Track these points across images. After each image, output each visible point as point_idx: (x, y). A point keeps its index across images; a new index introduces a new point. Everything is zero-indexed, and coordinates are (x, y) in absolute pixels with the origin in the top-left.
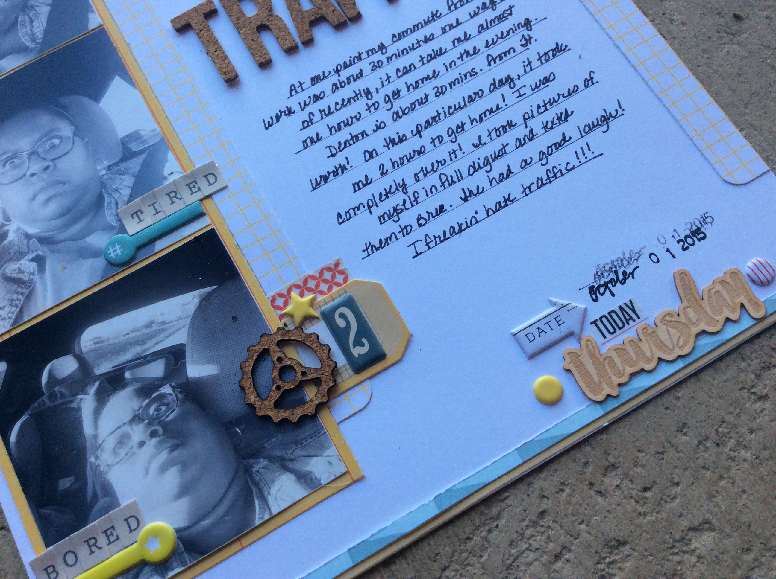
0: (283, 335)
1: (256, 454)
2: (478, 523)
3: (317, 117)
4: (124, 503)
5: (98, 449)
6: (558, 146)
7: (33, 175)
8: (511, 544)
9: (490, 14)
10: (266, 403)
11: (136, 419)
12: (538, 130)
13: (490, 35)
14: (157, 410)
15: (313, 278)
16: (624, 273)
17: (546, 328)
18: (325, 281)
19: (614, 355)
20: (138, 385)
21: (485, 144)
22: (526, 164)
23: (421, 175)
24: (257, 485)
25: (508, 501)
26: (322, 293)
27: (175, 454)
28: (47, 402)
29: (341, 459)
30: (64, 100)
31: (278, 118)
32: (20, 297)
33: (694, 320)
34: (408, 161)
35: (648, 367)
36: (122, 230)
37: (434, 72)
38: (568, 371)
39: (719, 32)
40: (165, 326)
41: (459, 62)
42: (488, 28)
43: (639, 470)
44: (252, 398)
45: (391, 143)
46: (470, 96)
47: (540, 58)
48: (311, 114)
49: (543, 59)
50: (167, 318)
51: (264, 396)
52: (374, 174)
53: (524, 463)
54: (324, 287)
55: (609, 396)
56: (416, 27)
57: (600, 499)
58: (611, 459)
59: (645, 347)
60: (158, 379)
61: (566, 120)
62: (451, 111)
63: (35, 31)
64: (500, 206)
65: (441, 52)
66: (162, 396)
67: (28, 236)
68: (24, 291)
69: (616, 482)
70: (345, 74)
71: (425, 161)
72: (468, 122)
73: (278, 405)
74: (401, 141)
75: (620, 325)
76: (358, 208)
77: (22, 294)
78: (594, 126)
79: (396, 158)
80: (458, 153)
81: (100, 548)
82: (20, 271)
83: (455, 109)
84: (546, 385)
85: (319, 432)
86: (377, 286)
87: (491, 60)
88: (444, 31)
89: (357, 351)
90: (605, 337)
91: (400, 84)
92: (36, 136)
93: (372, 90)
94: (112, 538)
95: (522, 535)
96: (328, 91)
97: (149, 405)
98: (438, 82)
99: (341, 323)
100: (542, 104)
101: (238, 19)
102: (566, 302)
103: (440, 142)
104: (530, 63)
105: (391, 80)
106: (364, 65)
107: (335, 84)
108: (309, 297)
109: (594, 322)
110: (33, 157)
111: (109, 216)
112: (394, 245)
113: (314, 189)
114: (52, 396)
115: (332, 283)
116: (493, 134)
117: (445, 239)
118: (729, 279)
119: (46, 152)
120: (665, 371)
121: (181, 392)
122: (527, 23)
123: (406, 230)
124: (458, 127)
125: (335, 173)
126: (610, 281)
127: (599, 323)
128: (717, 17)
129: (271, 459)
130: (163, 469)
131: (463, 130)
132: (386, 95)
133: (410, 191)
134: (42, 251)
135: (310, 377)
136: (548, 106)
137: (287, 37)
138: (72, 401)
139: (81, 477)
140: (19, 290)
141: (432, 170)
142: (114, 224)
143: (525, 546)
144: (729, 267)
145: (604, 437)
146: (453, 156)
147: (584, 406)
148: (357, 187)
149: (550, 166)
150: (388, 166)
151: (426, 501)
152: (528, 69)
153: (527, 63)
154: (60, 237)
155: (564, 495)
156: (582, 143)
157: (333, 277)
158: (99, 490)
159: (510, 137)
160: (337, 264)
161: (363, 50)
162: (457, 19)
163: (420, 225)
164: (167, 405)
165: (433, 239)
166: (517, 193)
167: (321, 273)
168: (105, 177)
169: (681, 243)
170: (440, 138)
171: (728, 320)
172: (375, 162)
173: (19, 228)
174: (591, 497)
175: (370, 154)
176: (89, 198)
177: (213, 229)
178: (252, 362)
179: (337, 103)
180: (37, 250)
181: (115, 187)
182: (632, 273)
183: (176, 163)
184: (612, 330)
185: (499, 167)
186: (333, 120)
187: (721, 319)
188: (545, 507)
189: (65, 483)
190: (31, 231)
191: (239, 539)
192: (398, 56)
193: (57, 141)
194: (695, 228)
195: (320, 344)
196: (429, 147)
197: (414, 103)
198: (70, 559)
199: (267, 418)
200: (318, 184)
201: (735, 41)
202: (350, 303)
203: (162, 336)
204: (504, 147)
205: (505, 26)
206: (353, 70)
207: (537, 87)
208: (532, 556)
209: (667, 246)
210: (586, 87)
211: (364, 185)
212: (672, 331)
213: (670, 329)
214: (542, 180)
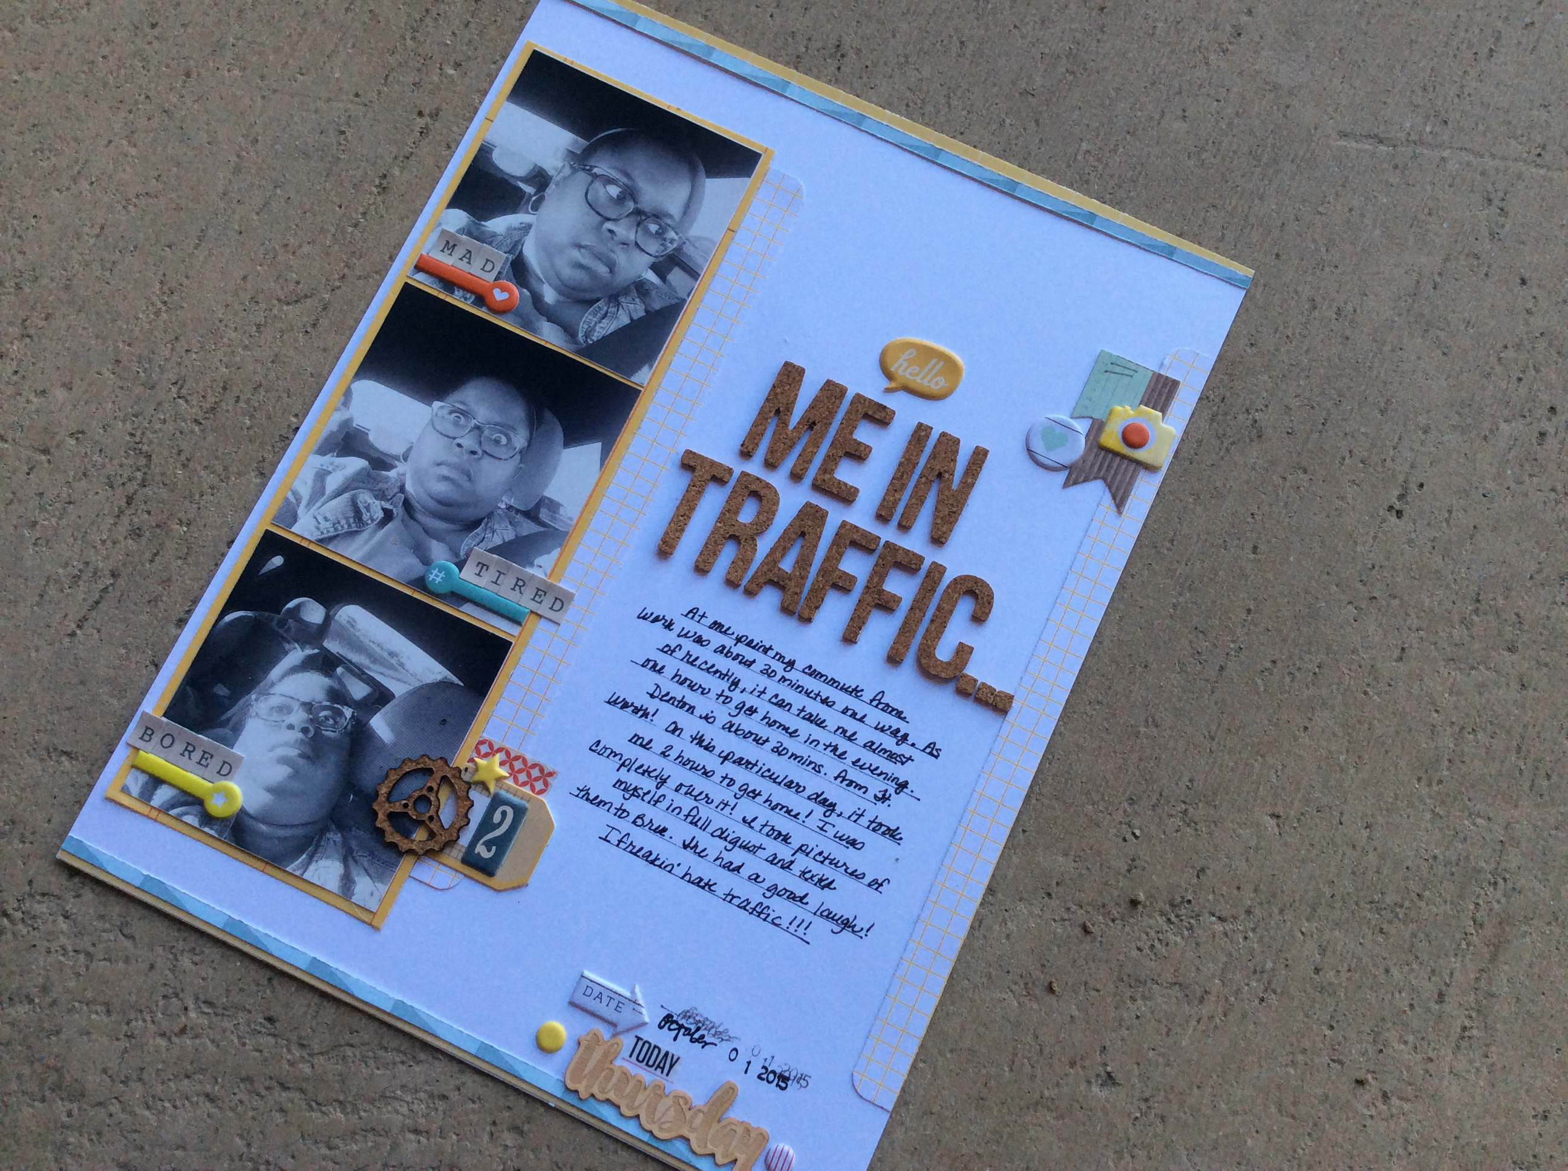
0: (454, 776)
1: (342, 827)
2: (402, 1049)
3: (680, 654)
4: (237, 750)
5: (264, 694)
6: (792, 897)
7: (459, 445)
8: (403, 1087)
9: (889, 743)
10: (387, 805)
11: (308, 706)
12: (796, 868)
13: (868, 758)
14: (327, 718)
15: (525, 761)
16: (703, 1036)
17: (605, 1000)
18: (529, 775)
19: (617, 1074)
20: (336, 686)
21: (752, 828)
22: (755, 878)
23: (684, 790)
24: (318, 846)
25: (437, 1063)
26: (516, 780)
27: (301, 761)
28: (274, 623)
29: (381, 901)
30: (548, 415)
31: (656, 620)
32: (346, 526)
33: (694, 1126)
34: (691, 768)
35: (625, 1111)
36: (460, 565)
37: (796, 731)
38: (579, 1043)
39: (1021, 976)
40: (399, 668)
41: (821, 747)
42: (874, 751)
43: (532, 1157)
44: (384, 790)
45: (699, 740)
46: (792, 782)
47: (872, 822)
48: (680, 646)
49: (874, 825)
50: (408, 665)
51: (392, 799)
52: (658, 747)
53: (475, 1056)
54: (522, 777)
55: (576, 1092)
56: (833, 682)
57: (486, 1138)
58: (526, 1128)
59: (641, 1097)
60: (352, 699)
61: (823, 888)
62: (767, 774)
63: (597, 328)
64: (698, 883)
65: (820, 724)
66: (340, 714)
67: (402, 489)
68: (353, 525)
69: (509, 1143)
70: (741, 649)
71: (700, 784)
72: (764, 798)
73: (391, 816)
74: (706, 748)
75: (651, 1063)
76: (616, 755)
77: (349, 526)
78: (832, 918)
79: (686, 756)
80: (728, 809)
81: (190, 758)
82: (368, 508)
83: (770, 777)
84: (554, 1033)
85: (392, 866)
86: (550, 825)
87: (841, 777)
88: (844, 712)
89: (481, 849)
90: (631, 1056)
91: (763, 707)
92: (497, 419)
93: (741, 686)
94: (203, 762)
95: (416, 1091)
96: (713, 646)
97: (325, 708)
98: (787, 742)
99: (497, 817)
100: (825, 854)
101: (729, 511)
102: (641, 1002)
103: (728, 785)
104: (862, 815)
105: (762, 696)
106: (762, 660)
107: (724, 647)
108: (503, 772)
109: (639, 1039)
110: (476, 432)
111: (468, 542)
112: (601, 811)
113: (609, 702)
114: (282, 623)
115: (530, 782)
116: (767, 829)
117: (635, 854)
118: (753, 1135)
119: (489, 439)
120: (631, 1128)
121: (352, 726)
122: (902, 786)
123: (621, 813)
124: (754, 791)
125: (636, 711)
126: (686, 1029)
127: (640, 1043)
128: (1038, 965)
129: (345, 843)
130: (284, 761)
131: (754, 798)
132: (744, 703)
133: (663, 790)
134: (398, 511)
135: (432, 826)
136: (827, 862)
137: (740, 571)
138: (289, 643)
139: (234, 698)
140: (352, 520)
141: (696, 797)
142: (462, 553)
143: (409, 1099)
144: (766, 1128)
145: (542, 1110)
146: (722, 806)
147: (557, 1077)
148: (636, 739)
149: (766, 902)
150: (674, 754)
151: (391, 994)
152: (854, 817)
153: (860, 812)
154: (420, 517)
155: (471, 1106)
156: (809, 917)
157: (537, 779)
158: (231, 723)
159: (774, 847)
160: (551, 774)
161: (776, 649)
162: (865, 716)
163: (634, 822)
164: (336, 722)
165: (629, 842)
166: (721, 890)
167: (534, 766)
168: (500, 512)
169: (764, 1071)
170: (732, 782)
171: (713, 1155)
172: (671, 739)
173: (404, 475)
174: (484, 1129)
175: (675, 729)
176: (470, 513)
177: (511, 643)
178: (413, 766)
179: (706, 663)
180: (395, 506)
181: (496, 526)
182: (706, 1044)
183: (553, 563)
184: (641, 1058)
185: (738, 856)
186: (688, 671)
187: (710, 1148)
188: (452, 1096)
189: (221, 690)
190: (409, 487)
191: (267, 863)
192: (791, 685)
193: (504, 441)
194: (787, 1074)
195: (466, 814)
196: (717, 778)
197: (752, 734)
198: (167, 741)
199: (375, 814)
200: (615, 703)
201: (1022, 999)
202: (519, 812)
203: (391, 673)
204: (760, 848)
205: (887, 767)
206: (749, 654)
207: (840, 838)
208: (404, 1110)
209: (753, 1059)
210: (869, 885)
211: (641, 745)
212: (672, 1112)
213: (672, 1109)
214: (749, 903)
